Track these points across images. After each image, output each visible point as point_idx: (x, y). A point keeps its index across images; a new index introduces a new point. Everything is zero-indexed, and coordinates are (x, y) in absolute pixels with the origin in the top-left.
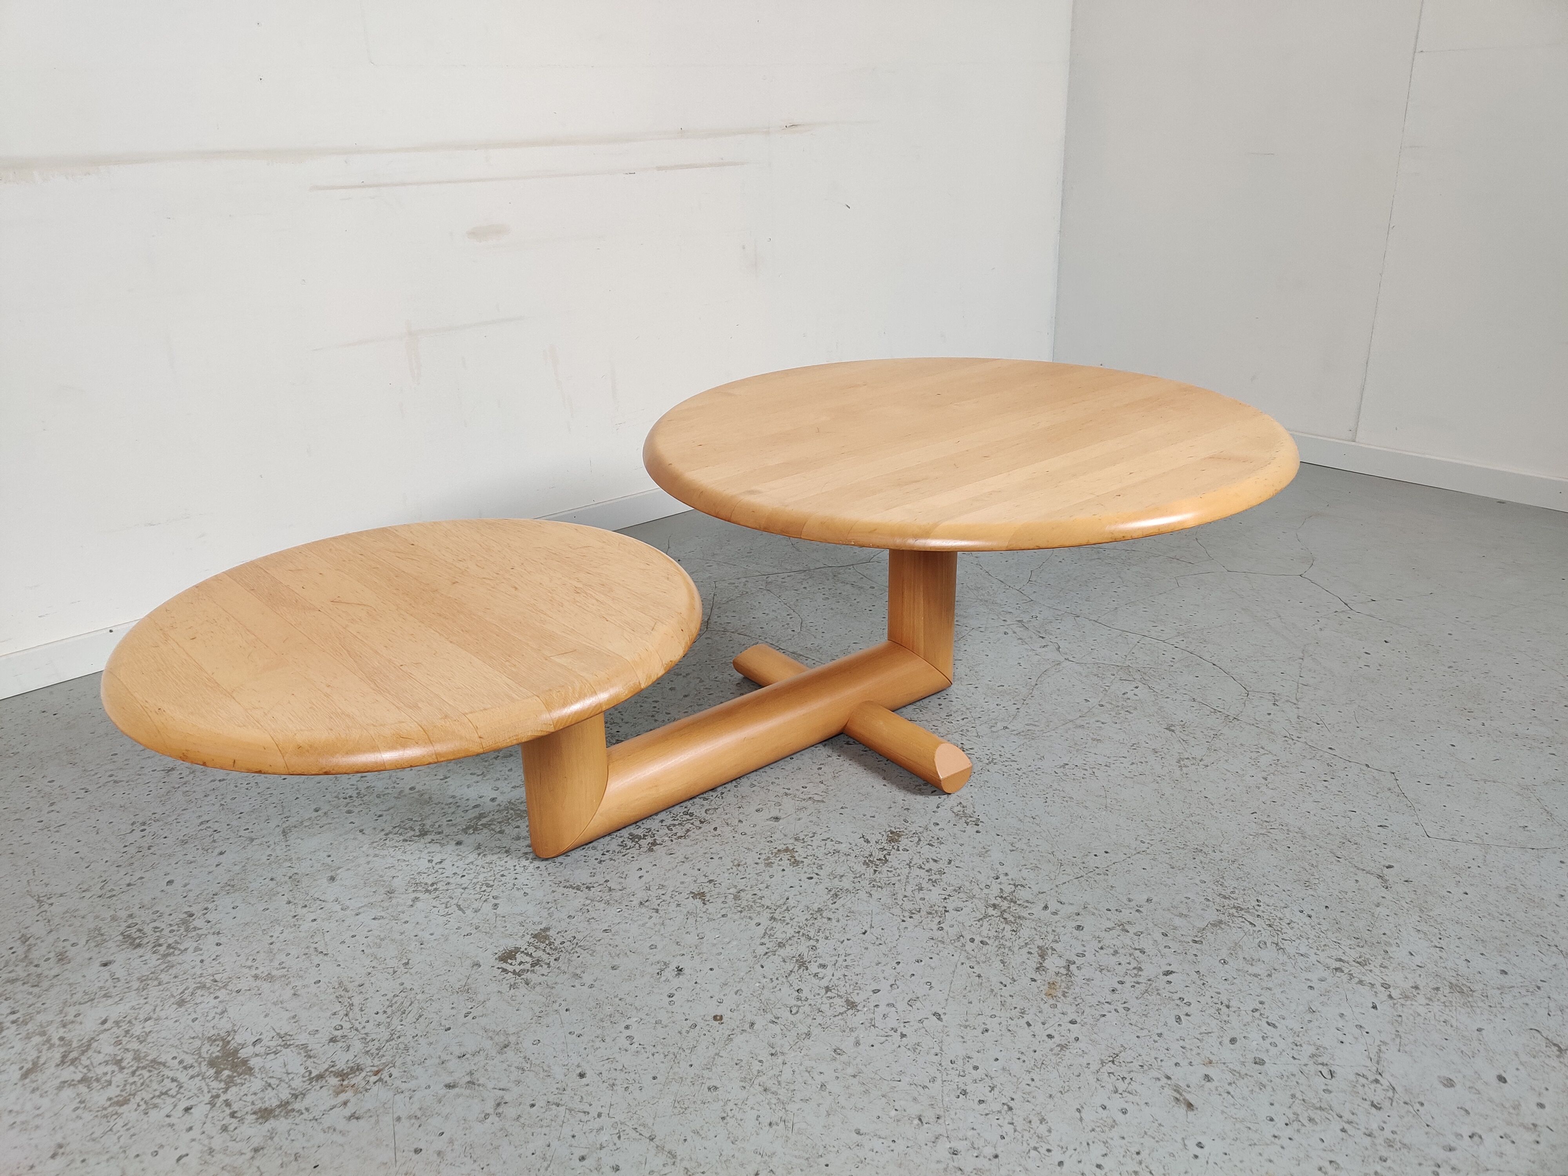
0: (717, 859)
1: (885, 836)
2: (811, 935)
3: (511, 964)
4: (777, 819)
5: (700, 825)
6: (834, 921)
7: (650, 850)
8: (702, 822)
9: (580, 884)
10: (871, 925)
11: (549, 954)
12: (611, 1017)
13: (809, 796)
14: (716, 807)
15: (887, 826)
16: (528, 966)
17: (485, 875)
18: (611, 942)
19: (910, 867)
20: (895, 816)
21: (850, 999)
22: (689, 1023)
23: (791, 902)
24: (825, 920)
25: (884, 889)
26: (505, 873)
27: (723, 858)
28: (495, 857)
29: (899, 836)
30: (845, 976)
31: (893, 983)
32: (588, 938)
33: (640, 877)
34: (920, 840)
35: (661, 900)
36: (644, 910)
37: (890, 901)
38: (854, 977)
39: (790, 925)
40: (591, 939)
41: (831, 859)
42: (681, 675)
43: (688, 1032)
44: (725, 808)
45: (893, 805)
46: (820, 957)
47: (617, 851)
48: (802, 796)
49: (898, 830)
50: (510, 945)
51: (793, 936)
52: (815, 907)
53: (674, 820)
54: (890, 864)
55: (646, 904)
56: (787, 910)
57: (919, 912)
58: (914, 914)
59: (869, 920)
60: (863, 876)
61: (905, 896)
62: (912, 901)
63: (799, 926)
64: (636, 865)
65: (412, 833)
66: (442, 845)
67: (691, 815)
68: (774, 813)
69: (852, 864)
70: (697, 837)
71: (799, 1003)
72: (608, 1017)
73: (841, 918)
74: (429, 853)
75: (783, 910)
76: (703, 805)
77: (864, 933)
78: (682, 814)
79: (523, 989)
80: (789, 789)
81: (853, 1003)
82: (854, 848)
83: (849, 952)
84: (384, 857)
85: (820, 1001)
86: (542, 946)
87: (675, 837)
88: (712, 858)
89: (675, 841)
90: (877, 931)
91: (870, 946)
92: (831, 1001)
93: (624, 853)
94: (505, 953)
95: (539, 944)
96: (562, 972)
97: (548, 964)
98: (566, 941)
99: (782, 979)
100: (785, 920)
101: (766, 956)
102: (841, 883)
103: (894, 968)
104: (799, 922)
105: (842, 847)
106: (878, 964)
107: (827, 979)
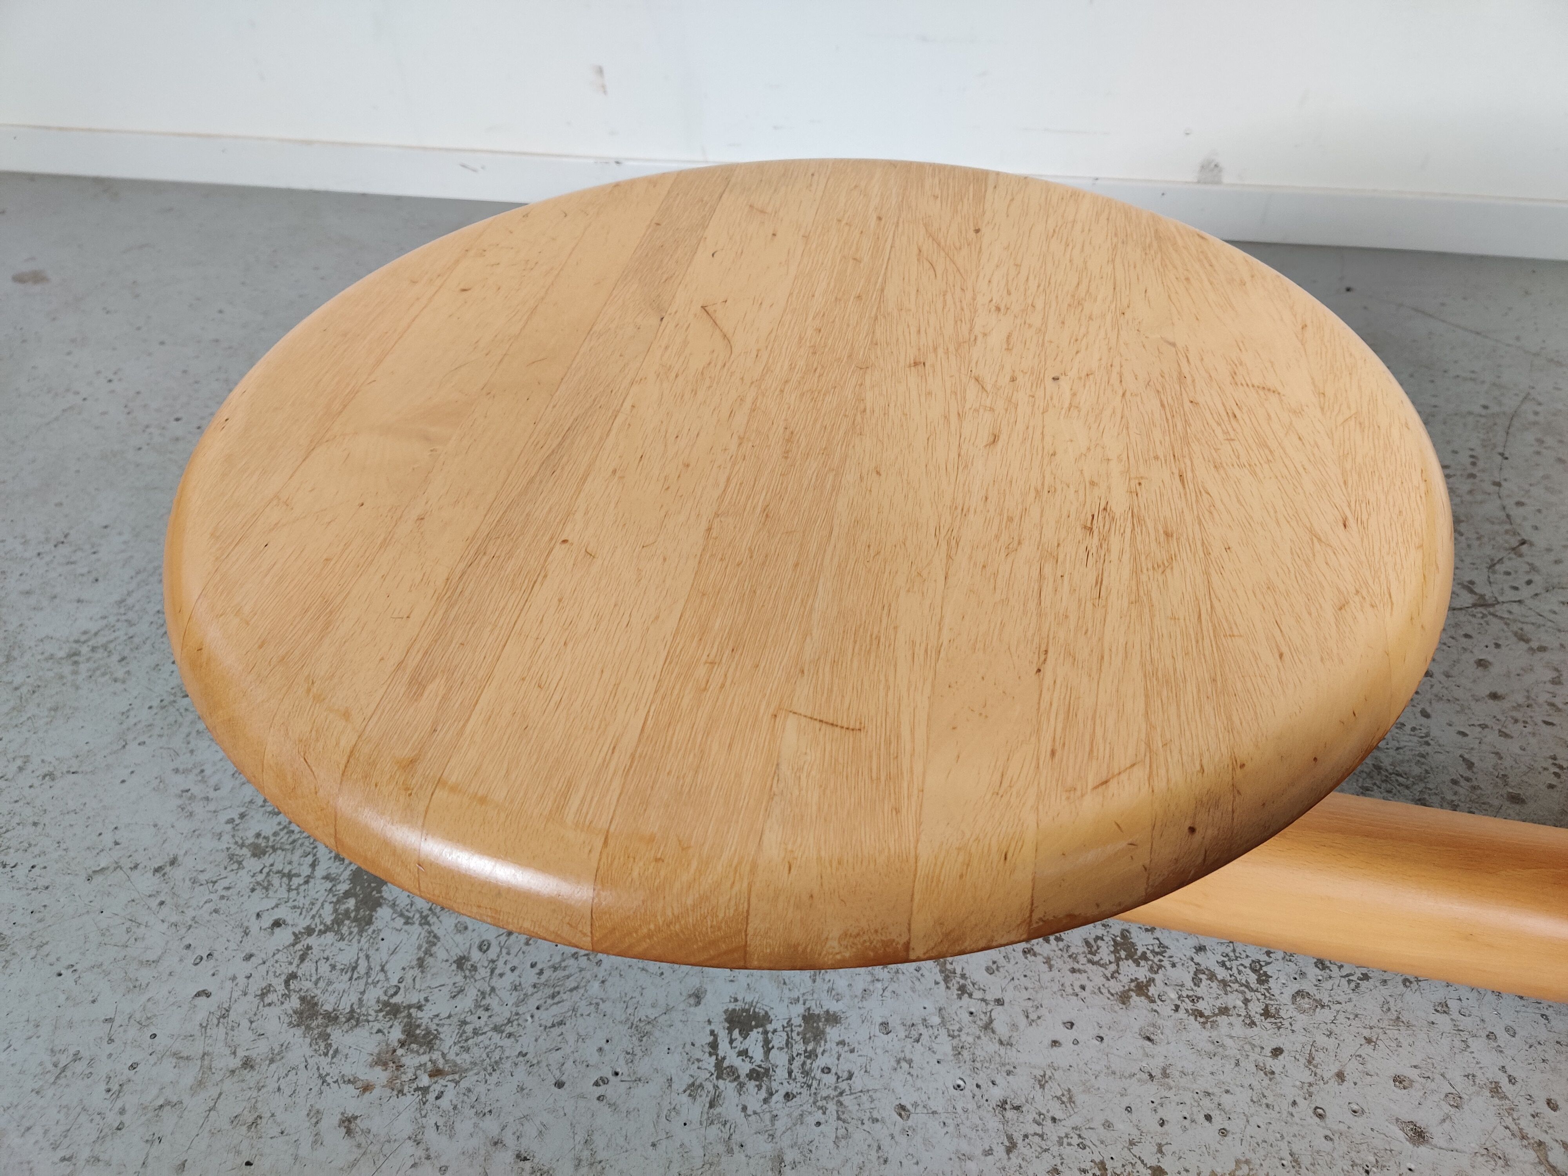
0: (1209, 1132)
3: (731, 1041)
4: (1419, 1135)
5: (1257, 1018)
7: (1124, 998)
8: (1266, 1013)
9: (958, 971)
11: (790, 1073)
13: (1544, 1138)
14: (1325, 1001)
16: (744, 1068)
18: (886, 1143)
27: (1229, 1138)
32: (865, 1098)
33: (1055, 1043)
35: (1038, 1130)
36: (993, 1123)
40: (867, 1105)
42: (1527, 641)
44: (1341, 1018)
47: (1073, 950)
48: (1526, 1123)
50: (766, 1002)
53: (1223, 964)
55: (1010, 1114)
64: (1070, 1008)
67: (1263, 979)
68: (1426, 1118)
70: (1228, 1042)
76: (1303, 974)
78: (1247, 962)
79: (695, 1110)
80: (1512, 1080)
86: (799, 1047)
87: (1190, 1006)
88: (1208, 1118)
89: (1182, 1014)
93: (1076, 966)
94: (748, 1011)
95: (798, 1038)
96: (771, 1132)
97: (771, 1094)
98: (833, 1071)
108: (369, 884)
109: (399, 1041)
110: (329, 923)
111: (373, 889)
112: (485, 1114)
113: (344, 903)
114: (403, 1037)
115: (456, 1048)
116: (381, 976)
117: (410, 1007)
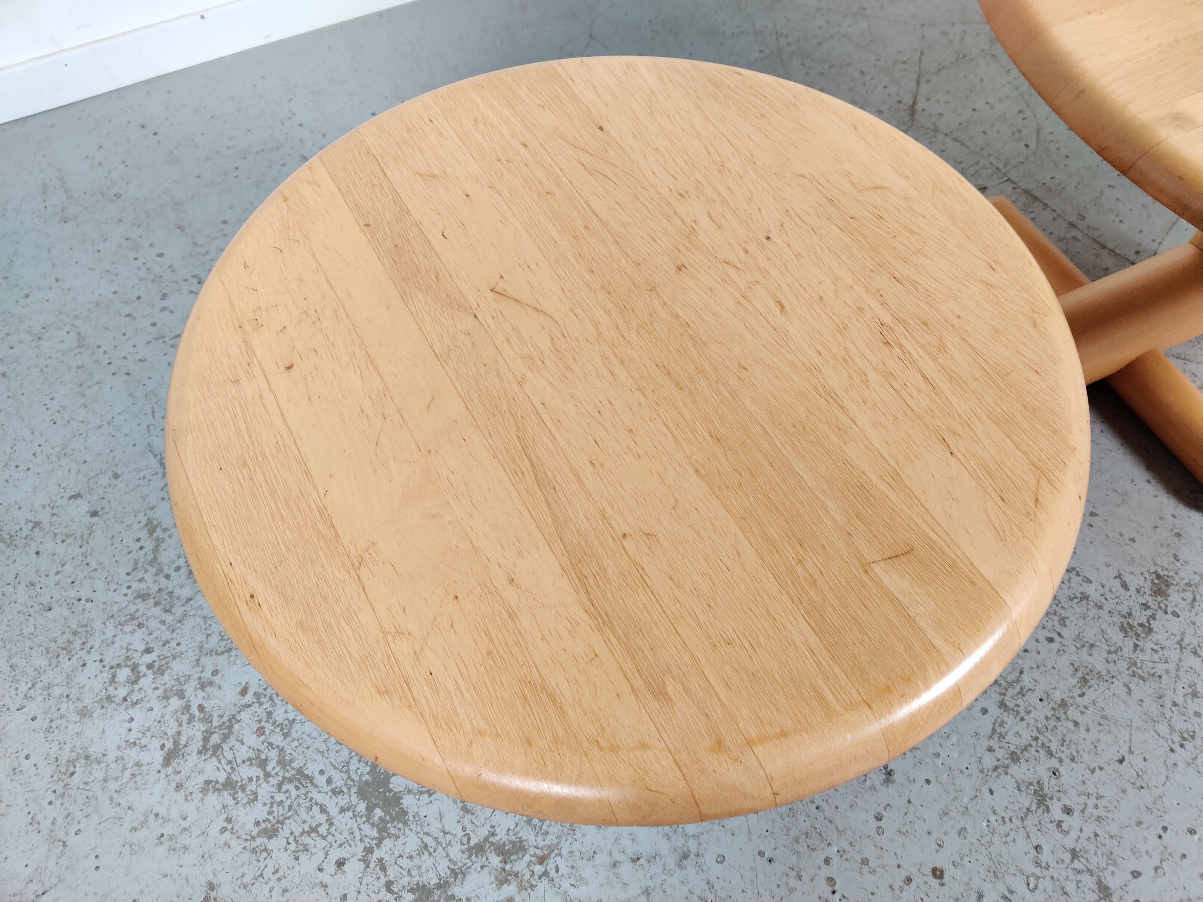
1: (1149, 582)
2: (1054, 747)
6: (1082, 728)
10: (1130, 748)
12: (807, 837)
15: (1152, 563)
19: (1181, 649)
20: (1162, 545)
21: (1103, 879)
22: (904, 874)
23: (1026, 680)
24: (1071, 725)
25: (1148, 684)
29: (1168, 585)
30: (1096, 835)
31: (1159, 864)
34: (1194, 599)
37: (1153, 708)
38: (1108, 841)
39: (1025, 722)
41: (1079, 610)
43: (901, 889)
45: (1159, 524)
46: (1065, 792)
49: (1165, 572)
51: (1030, 745)
52: (1057, 696)
54: (1154, 637)
56: (1021, 693)
57: (1193, 737)
58: (1185, 739)
59: (1127, 739)
60: (1119, 652)
61: (1175, 704)
62: (1184, 714)
63: (1037, 728)
69: (1105, 626)
71: (1037, 871)
72: (804, 837)
73: (1091, 726)
75: (1015, 692)
77: (1121, 761)
81: (1107, 888)
82: (1108, 596)
83: (1101, 792)
85: (1064, 874)
90: (1136, 761)
91: (1129, 788)
92: (1079, 877)
99: (1017, 822)
100: (1018, 712)
101: (996, 774)
102: (1091, 660)
103: (1160, 837)
104: (1036, 720)
105: (1091, 590)
106: (1139, 823)
107: (1073, 835)
108: (378, 792)
109: (501, 862)
110: (377, 835)
111: (384, 792)
112: (593, 857)
113: (374, 816)
114: (501, 858)
115: (540, 837)
116: (449, 837)
117: (486, 839)
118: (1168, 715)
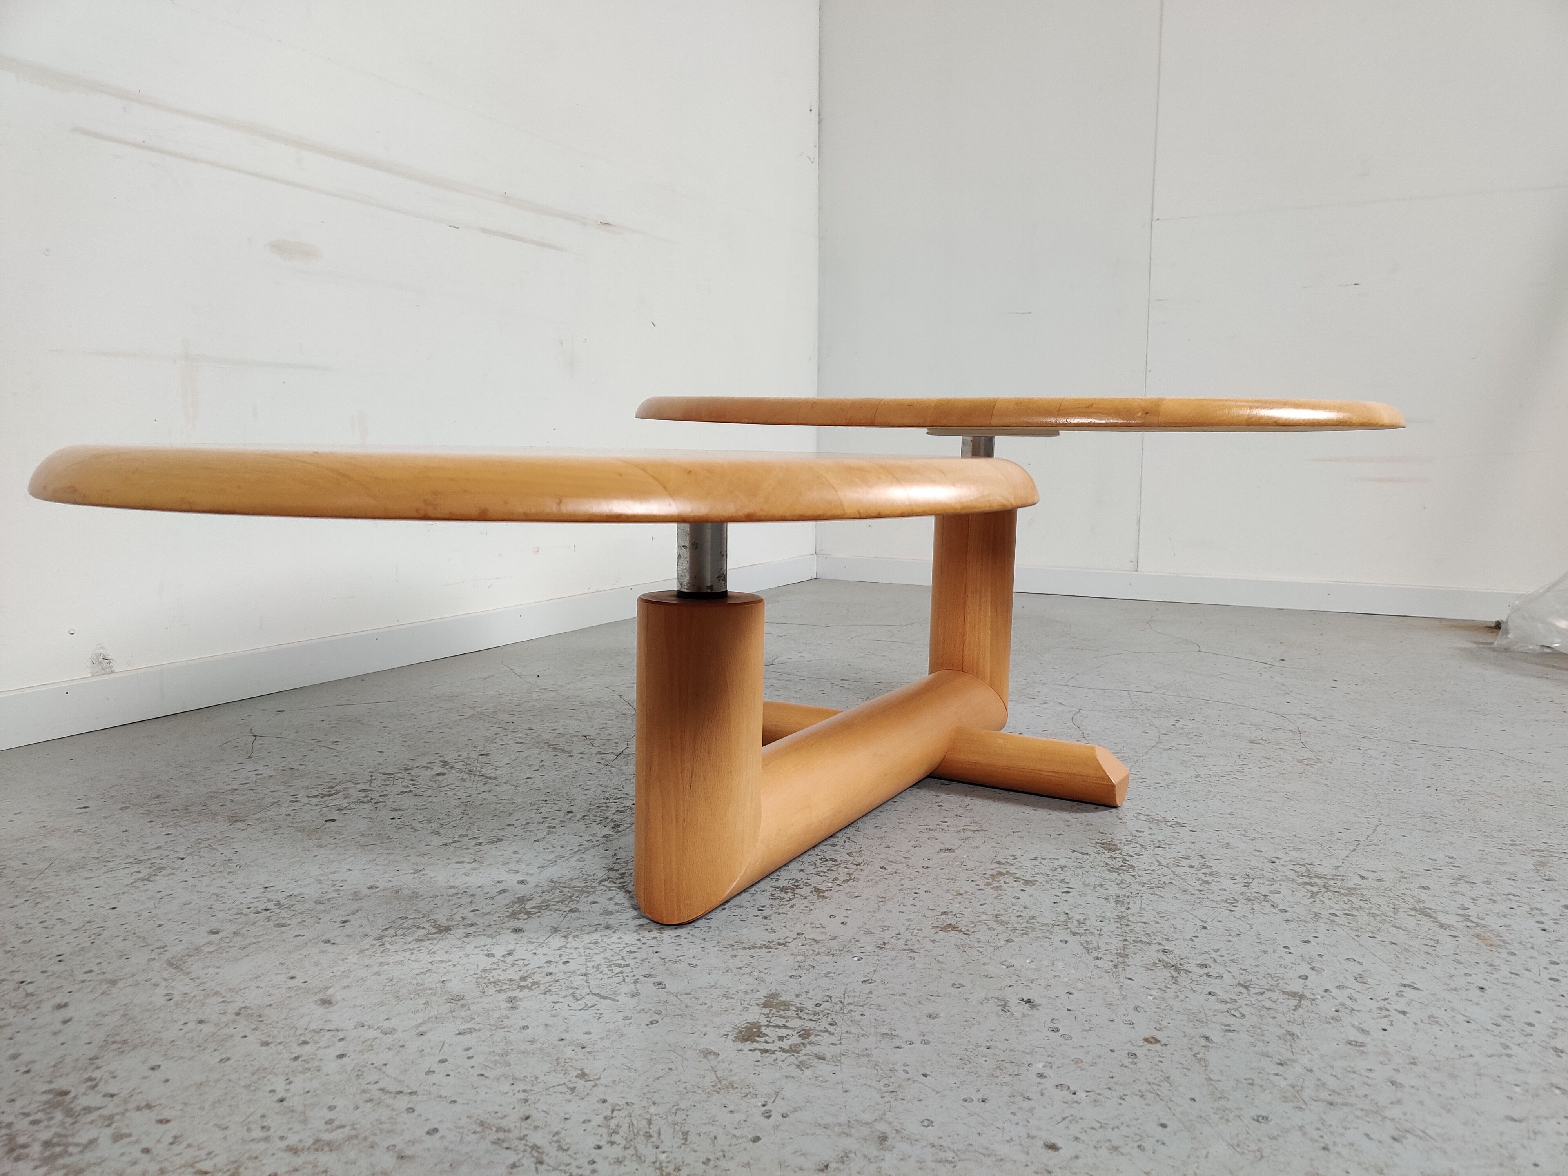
0: (924, 893)
2: (1144, 939)
3: (767, 1042)
4: (949, 850)
5: (859, 867)
6: (1152, 923)
7: (821, 898)
8: (856, 865)
9: (763, 943)
10: (1201, 920)
11: (812, 1020)
12: (1001, 1070)
13: (961, 828)
14: (858, 850)
15: (1088, 840)
16: (797, 1040)
17: (602, 955)
18: (890, 992)
19: (1166, 867)
20: (1084, 831)
21: (1285, 990)
22: (1123, 1053)
23: (1076, 916)
24: (1141, 925)
25: (1167, 889)
26: (633, 949)
27: (931, 891)
28: (596, 936)
29: (1114, 845)
30: (1244, 970)
31: (1311, 966)
32: (850, 994)
33: (843, 923)
34: (1142, 845)
35: (903, 940)
36: (892, 953)
37: (1189, 898)
38: (1257, 969)
39: (1105, 936)
40: (856, 994)
41: (1068, 873)
43: (1134, 1063)
44: (869, 849)
45: (1069, 823)
46: (1187, 958)
47: (776, 904)
48: (952, 829)
49: (1104, 841)
50: (737, 1022)
51: (1126, 945)
52: (1110, 915)
53: (818, 867)
54: (1139, 868)
55: (887, 946)
56: (1081, 923)
57: (1236, 901)
58: (1233, 903)
59: (1192, 917)
60: (1125, 882)
61: (1200, 891)
62: (1213, 893)
63: (1119, 935)
64: (820, 914)
65: (421, 932)
66: (491, 936)
67: (835, 860)
68: (939, 846)
69: (1097, 874)
70: (870, 878)
71: (1230, 1006)
72: (998, 1071)
73: (1156, 920)
74: (476, 947)
75: (1075, 924)
76: (838, 850)
77: (1204, 928)
78: (821, 861)
79: (822, 1066)
80: (927, 825)
81: (1295, 993)
82: (1079, 861)
83: (1214, 948)
84: (401, 963)
85: (1253, 999)
86: (790, 1013)
87: (840, 882)
90: (1216, 924)
91: (1230, 938)
92: (1266, 996)
93: (790, 905)
94: (740, 1032)
95: (781, 1013)
96: (860, 1036)
97: (827, 1031)
98: (820, 1002)
99: (1174, 986)
100: (1093, 933)
101: (1120, 969)
102: (1109, 891)
103: (1290, 953)
104: (1112, 932)
105: (1063, 862)
106: (1265, 952)
107: (1226, 976)
118: (1203, 896)
